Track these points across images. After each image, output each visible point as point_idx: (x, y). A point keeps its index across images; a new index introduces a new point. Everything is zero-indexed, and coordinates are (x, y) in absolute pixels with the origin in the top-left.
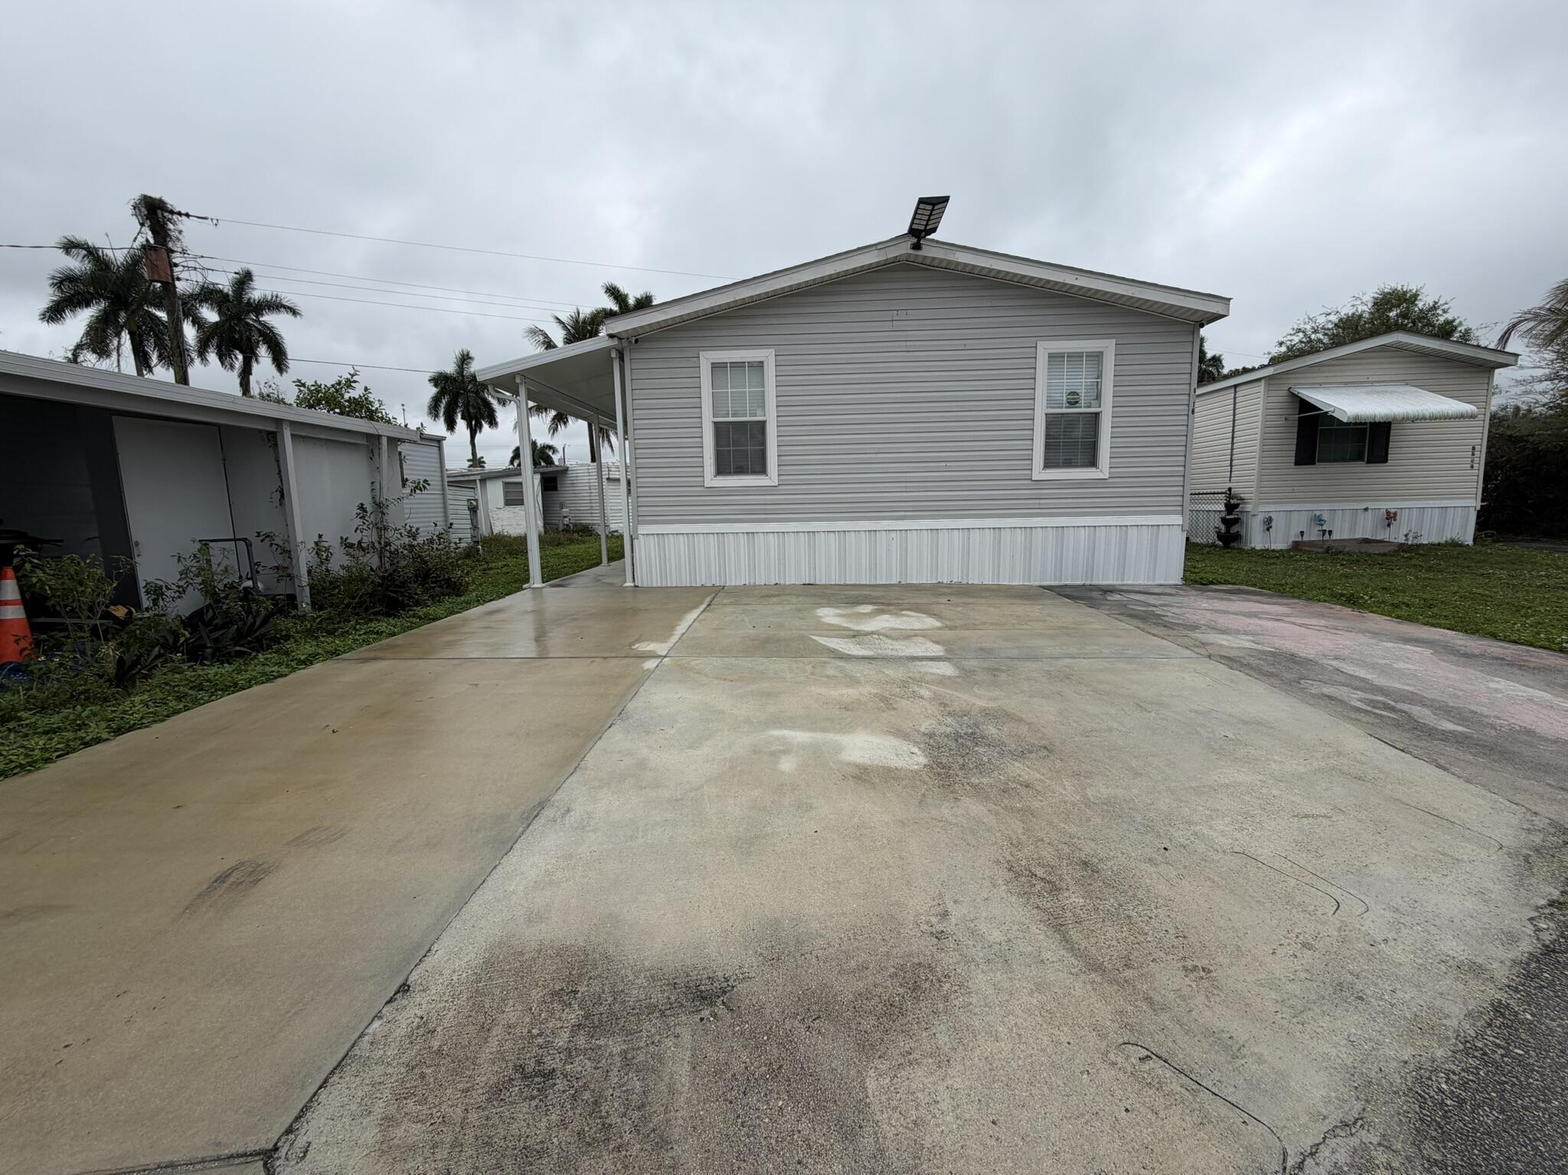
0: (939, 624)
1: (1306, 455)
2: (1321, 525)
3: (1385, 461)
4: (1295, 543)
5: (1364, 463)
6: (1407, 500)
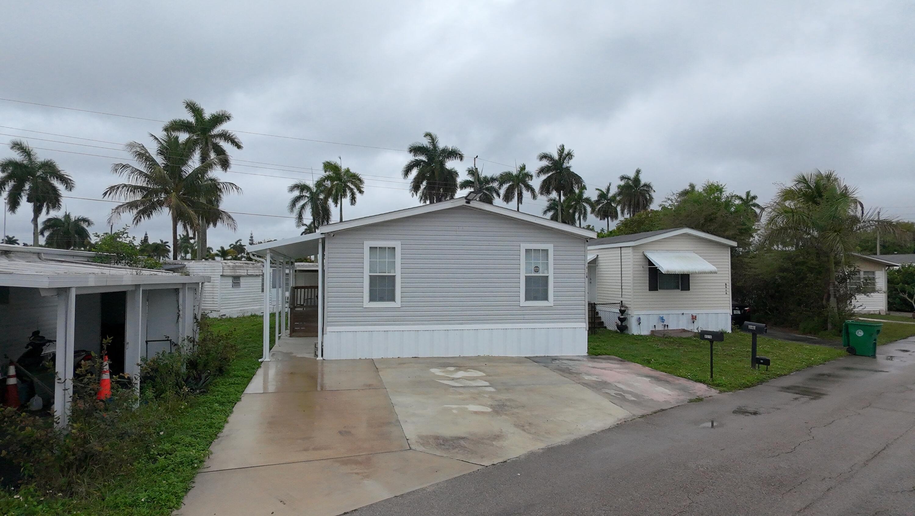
0: (484, 374)
1: (653, 287)
2: (663, 322)
3: (689, 290)
4: (652, 331)
5: (679, 290)
6: (700, 309)
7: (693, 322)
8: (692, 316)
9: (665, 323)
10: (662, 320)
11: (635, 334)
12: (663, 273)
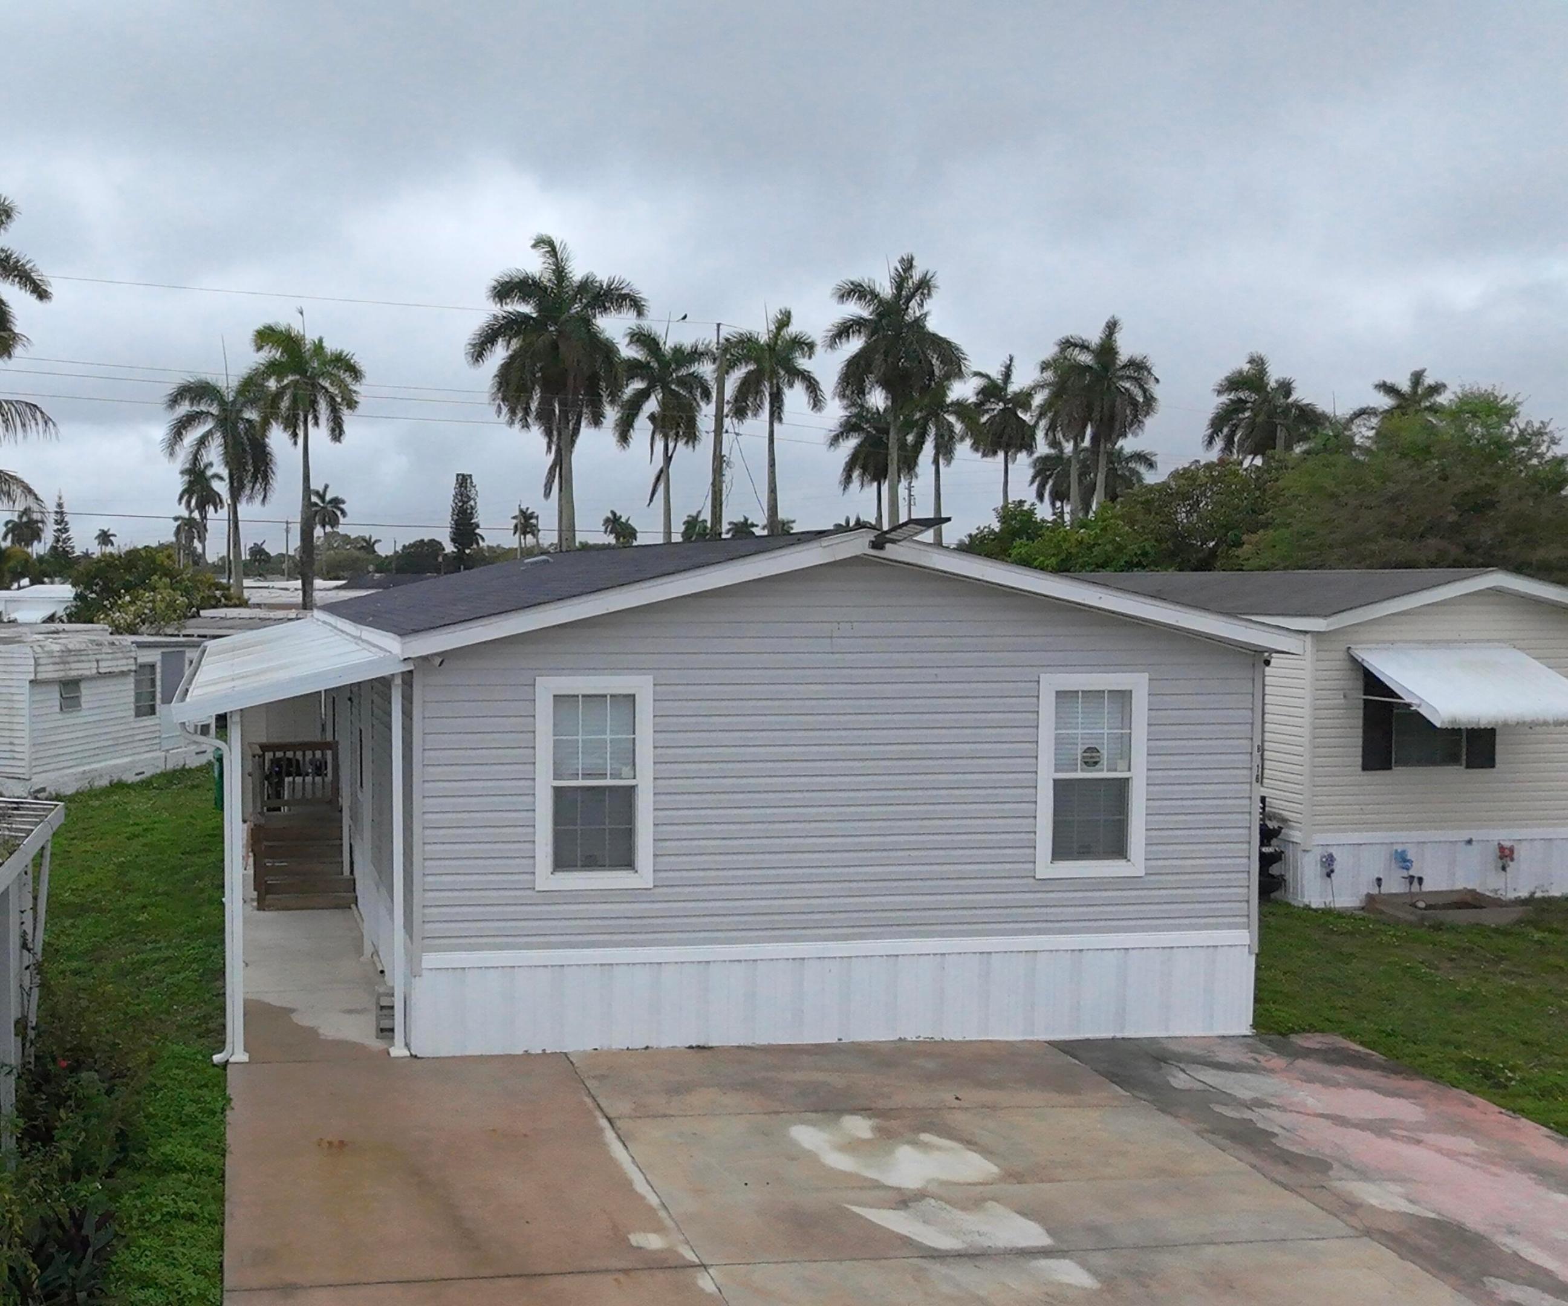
0: (995, 1167)
1: (1377, 756)
2: (1408, 869)
3: (1493, 766)
4: (1370, 898)
5: (1463, 768)
6: (1527, 826)
7: (1504, 868)
8: (1502, 848)
9: (1411, 873)
10: (1403, 860)
11: (1314, 906)
12: (1438, 725)
